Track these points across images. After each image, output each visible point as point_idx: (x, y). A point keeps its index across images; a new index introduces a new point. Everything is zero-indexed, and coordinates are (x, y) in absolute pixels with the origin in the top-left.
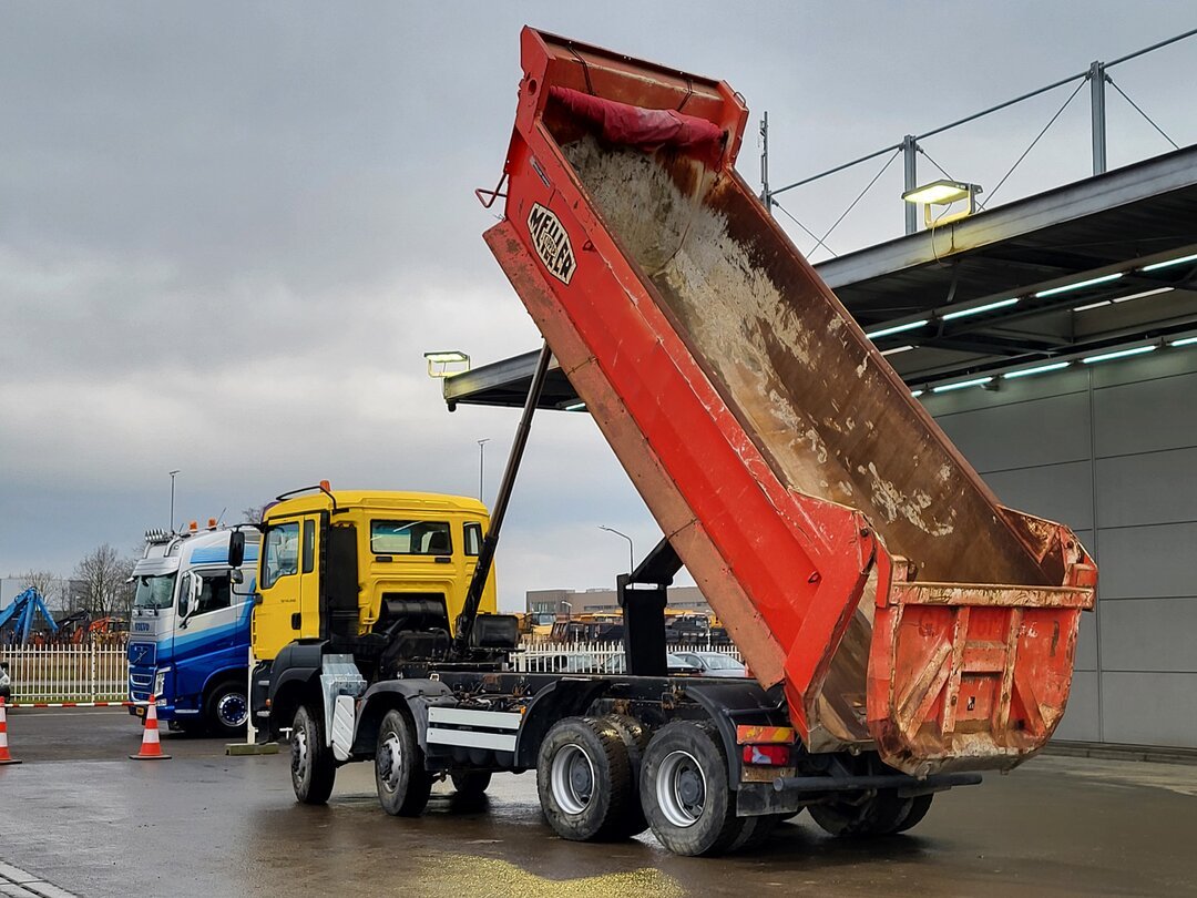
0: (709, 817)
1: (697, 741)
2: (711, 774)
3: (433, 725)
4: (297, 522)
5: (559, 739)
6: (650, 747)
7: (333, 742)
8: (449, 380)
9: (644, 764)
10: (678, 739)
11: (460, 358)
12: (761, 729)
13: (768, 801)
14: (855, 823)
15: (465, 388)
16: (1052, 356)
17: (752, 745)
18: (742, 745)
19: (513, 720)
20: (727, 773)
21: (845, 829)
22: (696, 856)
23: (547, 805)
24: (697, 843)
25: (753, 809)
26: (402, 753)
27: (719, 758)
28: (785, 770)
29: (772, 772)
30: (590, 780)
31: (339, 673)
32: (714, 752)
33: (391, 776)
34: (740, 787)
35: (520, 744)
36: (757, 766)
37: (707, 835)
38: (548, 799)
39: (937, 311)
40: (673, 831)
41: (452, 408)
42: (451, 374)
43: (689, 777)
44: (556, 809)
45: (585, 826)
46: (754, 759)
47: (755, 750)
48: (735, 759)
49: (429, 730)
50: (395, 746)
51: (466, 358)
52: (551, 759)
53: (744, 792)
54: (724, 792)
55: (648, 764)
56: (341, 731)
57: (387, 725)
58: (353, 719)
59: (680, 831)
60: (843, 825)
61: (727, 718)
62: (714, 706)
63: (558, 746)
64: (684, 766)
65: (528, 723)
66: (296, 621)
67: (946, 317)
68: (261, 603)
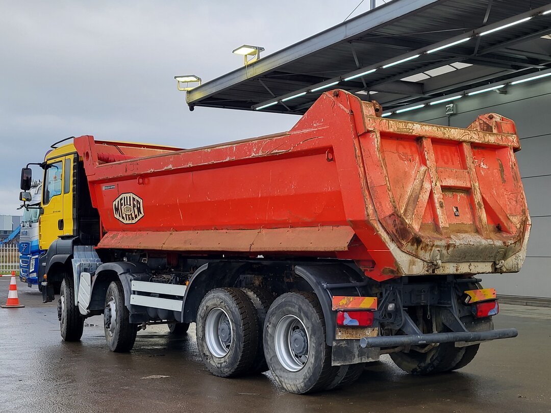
0: (311, 366)
1: (303, 307)
2: (314, 333)
3: (134, 292)
4: (61, 161)
5: (210, 304)
6: (270, 311)
7: (78, 302)
8: (189, 92)
9: (266, 324)
10: (289, 306)
11: (195, 79)
12: (352, 298)
13: (357, 353)
14: (423, 365)
15: (197, 96)
16: (542, 69)
17: (344, 311)
18: (336, 311)
19: (181, 290)
20: (325, 333)
21: (416, 369)
22: (302, 394)
23: (202, 351)
24: (302, 385)
25: (345, 360)
26: (116, 311)
27: (319, 321)
28: (370, 330)
29: (360, 332)
30: (230, 334)
31: (83, 258)
32: (315, 316)
33: (111, 326)
34: (334, 344)
35: (185, 307)
36: (347, 327)
37: (309, 379)
38: (202, 346)
39: (476, 31)
40: (285, 375)
41: (192, 109)
42: (190, 89)
43: (297, 334)
44: (207, 353)
45: (226, 367)
46: (346, 322)
47: (346, 315)
48: (330, 322)
49: (132, 296)
50: (113, 305)
51: (199, 79)
52: (205, 318)
53: (338, 347)
54: (323, 347)
55: (268, 324)
56: (83, 296)
57: (110, 292)
58: (90, 287)
59: (291, 375)
60: (414, 366)
61: (325, 290)
62: (315, 281)
63: (209, 309)
64: (295, 326)
65: (190, 292)
66: (61, 224)
67: (482, 34)
68: (43, 213)
